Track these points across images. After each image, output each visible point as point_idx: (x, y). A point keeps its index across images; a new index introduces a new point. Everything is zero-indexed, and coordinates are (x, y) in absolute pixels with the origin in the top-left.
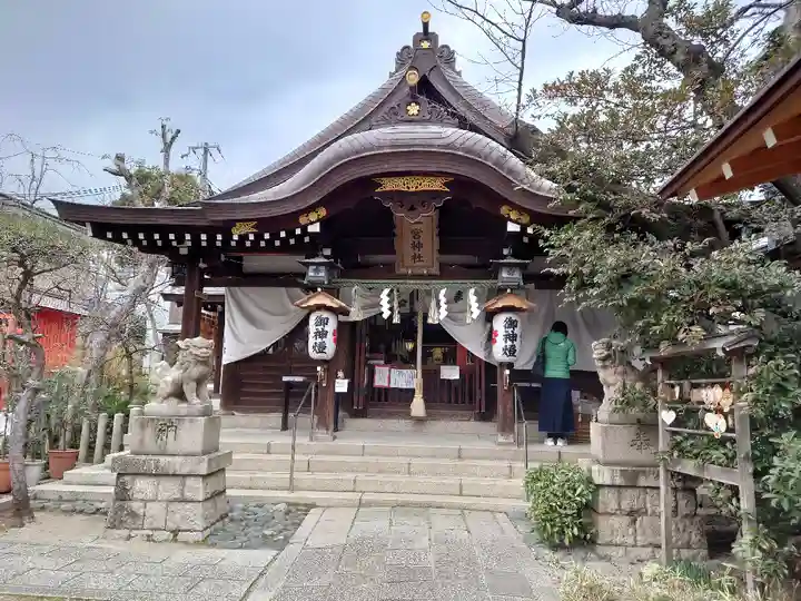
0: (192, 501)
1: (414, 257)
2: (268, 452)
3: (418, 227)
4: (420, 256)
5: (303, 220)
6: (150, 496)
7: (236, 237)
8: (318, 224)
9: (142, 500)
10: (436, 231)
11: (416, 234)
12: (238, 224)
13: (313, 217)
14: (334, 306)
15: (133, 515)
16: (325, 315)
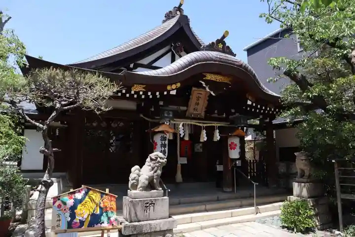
1: (194, 109)
3: (200, 96)
4: (197, 109)
5: (169, 88)
7: (133, 92)
8: (175, 91)
10: (208, 98)
11: (198, 99)
12: (136, 86)
13: (174, 86)
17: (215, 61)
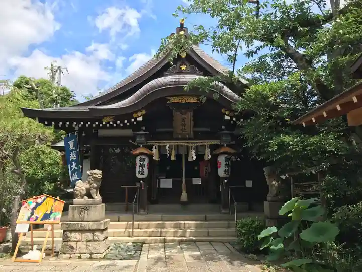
0: (97, 241)
1: (182, 130)
2: (119, 221)
4: (185, 130)
5: (135, 116)
6: (79, 239)
7: (104, 123)
8: (141, 117)
9: (75, 241)
10: (192, 119)
11: (183, 120)
12: (105, 118)
13: (140, 114)
14: (148, 153)
15: (72, 248)
16: (144, 157)
17: (170, 85)
